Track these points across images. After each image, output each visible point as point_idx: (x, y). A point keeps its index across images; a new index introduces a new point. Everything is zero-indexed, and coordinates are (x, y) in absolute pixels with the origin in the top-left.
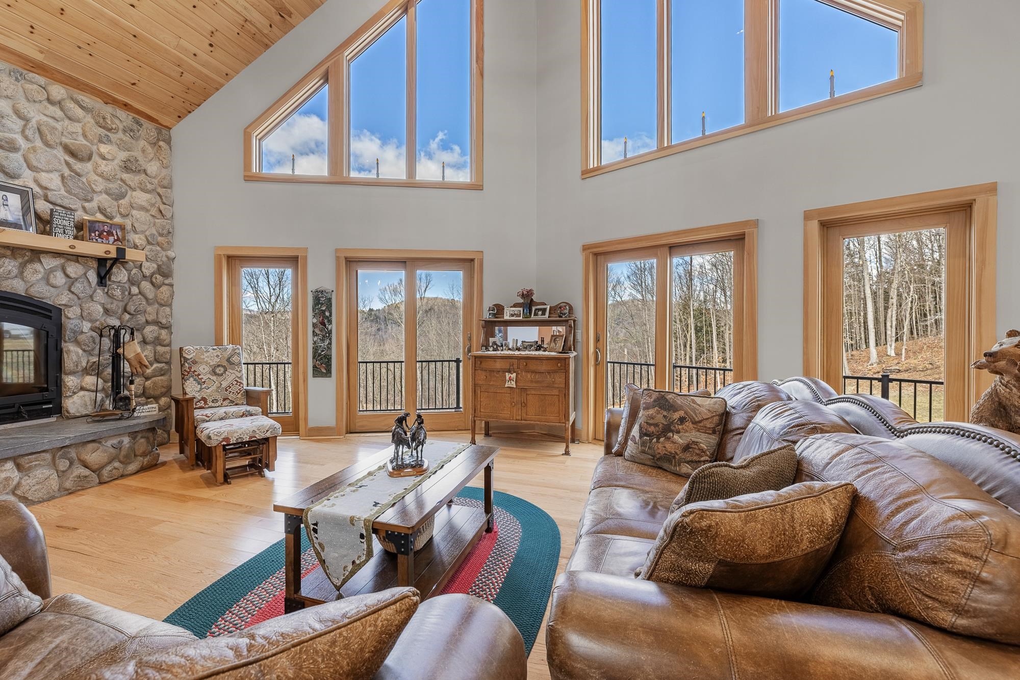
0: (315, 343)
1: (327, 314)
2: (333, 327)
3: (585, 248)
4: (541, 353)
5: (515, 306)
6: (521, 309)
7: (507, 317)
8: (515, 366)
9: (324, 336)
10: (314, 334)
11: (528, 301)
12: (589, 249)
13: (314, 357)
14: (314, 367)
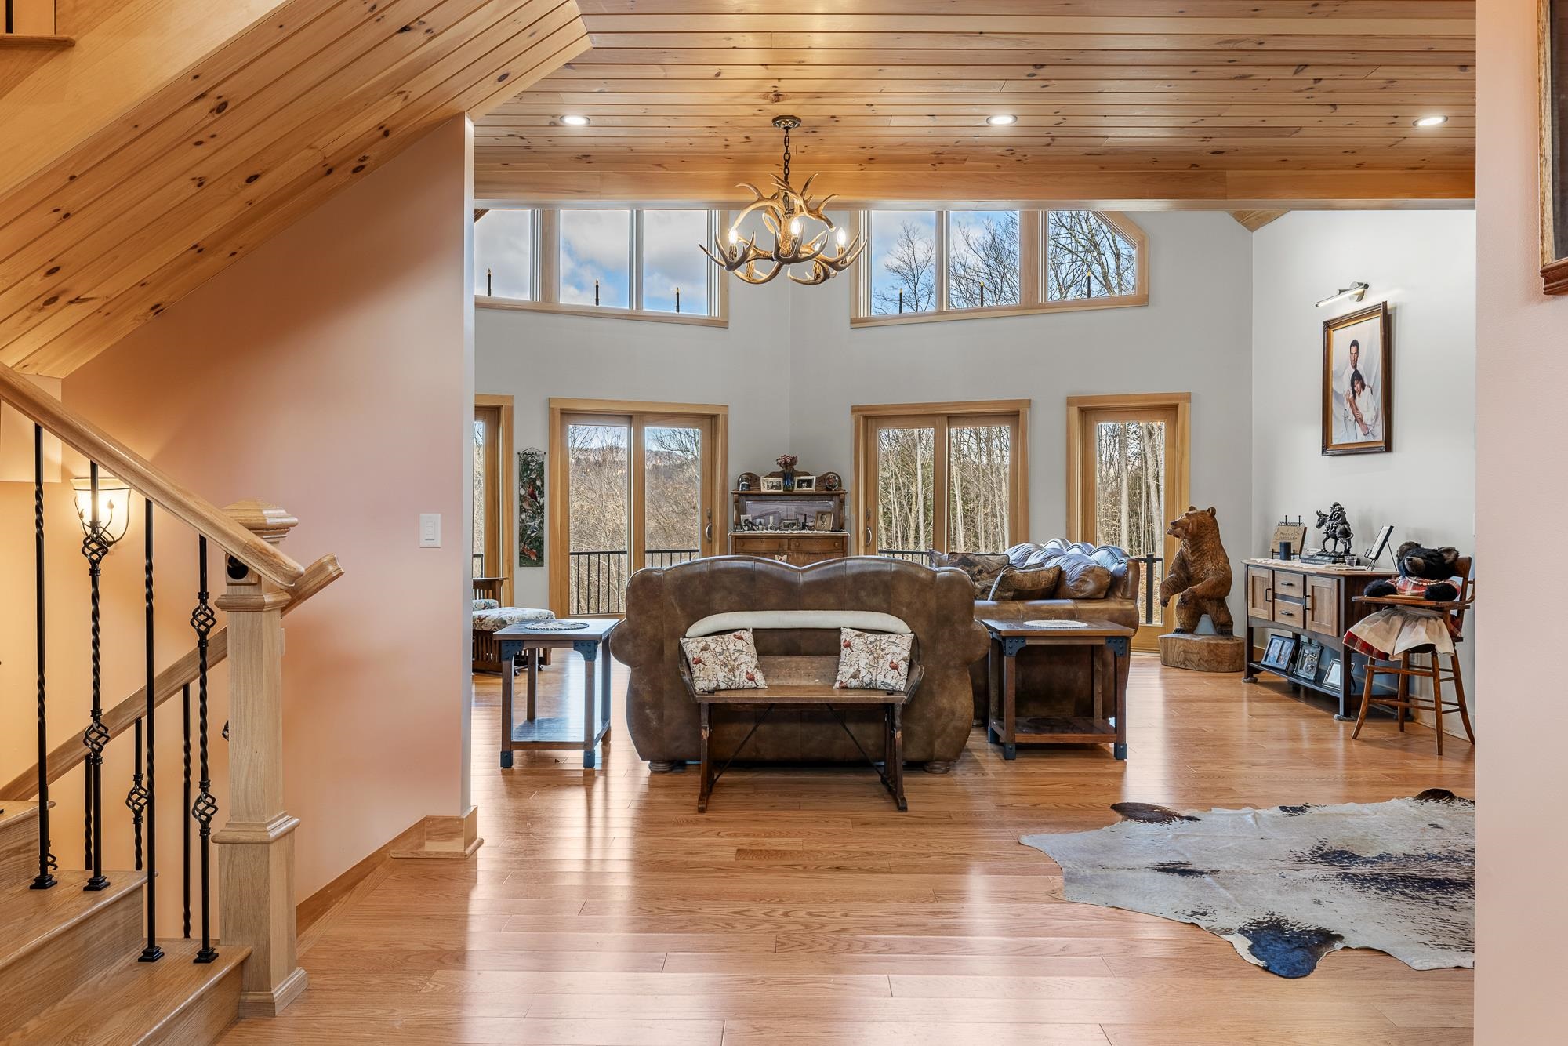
0: (522, 521)
1: (538, 483)
2: (545, 500)
3: (855, 410)
4: (806, 532)
5: (772, 475)
6: (781, 480)
7: (764, 490)
8: (786, 547)
9: (534, 513)
10: (522, 510)
11: (788, 470)
12: (859, 411)
13: (521, 540)
14: (522, 553)
